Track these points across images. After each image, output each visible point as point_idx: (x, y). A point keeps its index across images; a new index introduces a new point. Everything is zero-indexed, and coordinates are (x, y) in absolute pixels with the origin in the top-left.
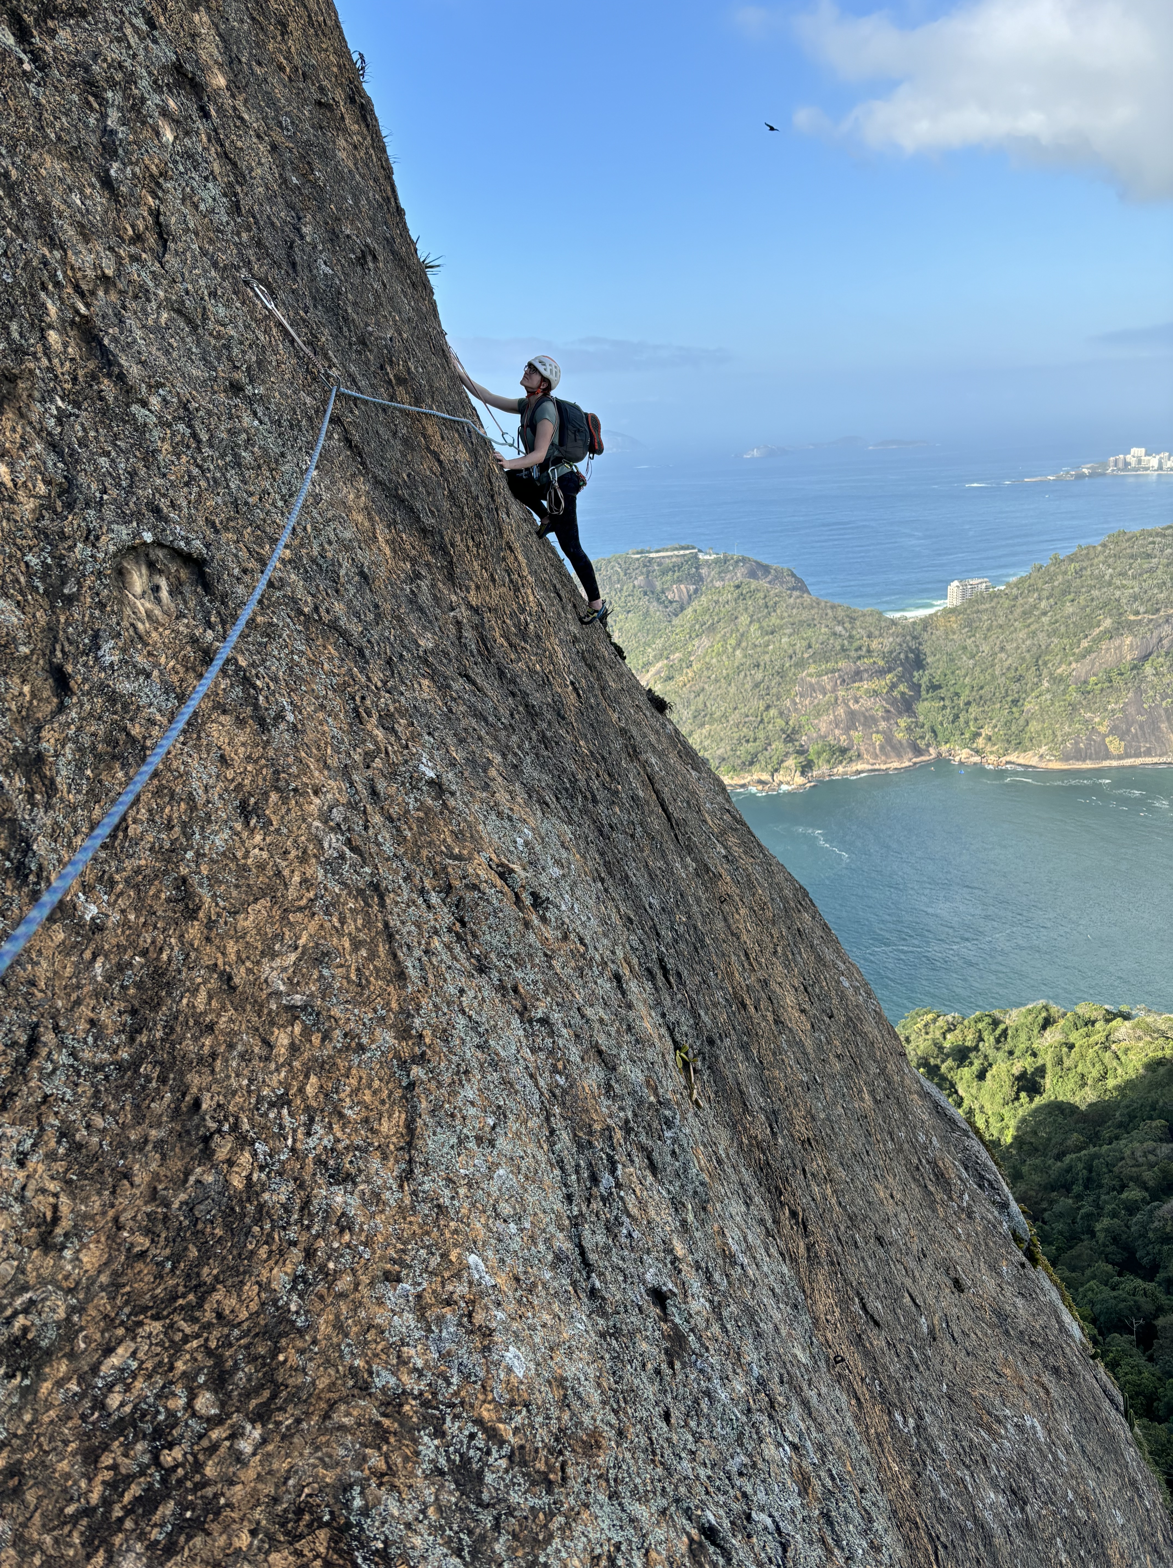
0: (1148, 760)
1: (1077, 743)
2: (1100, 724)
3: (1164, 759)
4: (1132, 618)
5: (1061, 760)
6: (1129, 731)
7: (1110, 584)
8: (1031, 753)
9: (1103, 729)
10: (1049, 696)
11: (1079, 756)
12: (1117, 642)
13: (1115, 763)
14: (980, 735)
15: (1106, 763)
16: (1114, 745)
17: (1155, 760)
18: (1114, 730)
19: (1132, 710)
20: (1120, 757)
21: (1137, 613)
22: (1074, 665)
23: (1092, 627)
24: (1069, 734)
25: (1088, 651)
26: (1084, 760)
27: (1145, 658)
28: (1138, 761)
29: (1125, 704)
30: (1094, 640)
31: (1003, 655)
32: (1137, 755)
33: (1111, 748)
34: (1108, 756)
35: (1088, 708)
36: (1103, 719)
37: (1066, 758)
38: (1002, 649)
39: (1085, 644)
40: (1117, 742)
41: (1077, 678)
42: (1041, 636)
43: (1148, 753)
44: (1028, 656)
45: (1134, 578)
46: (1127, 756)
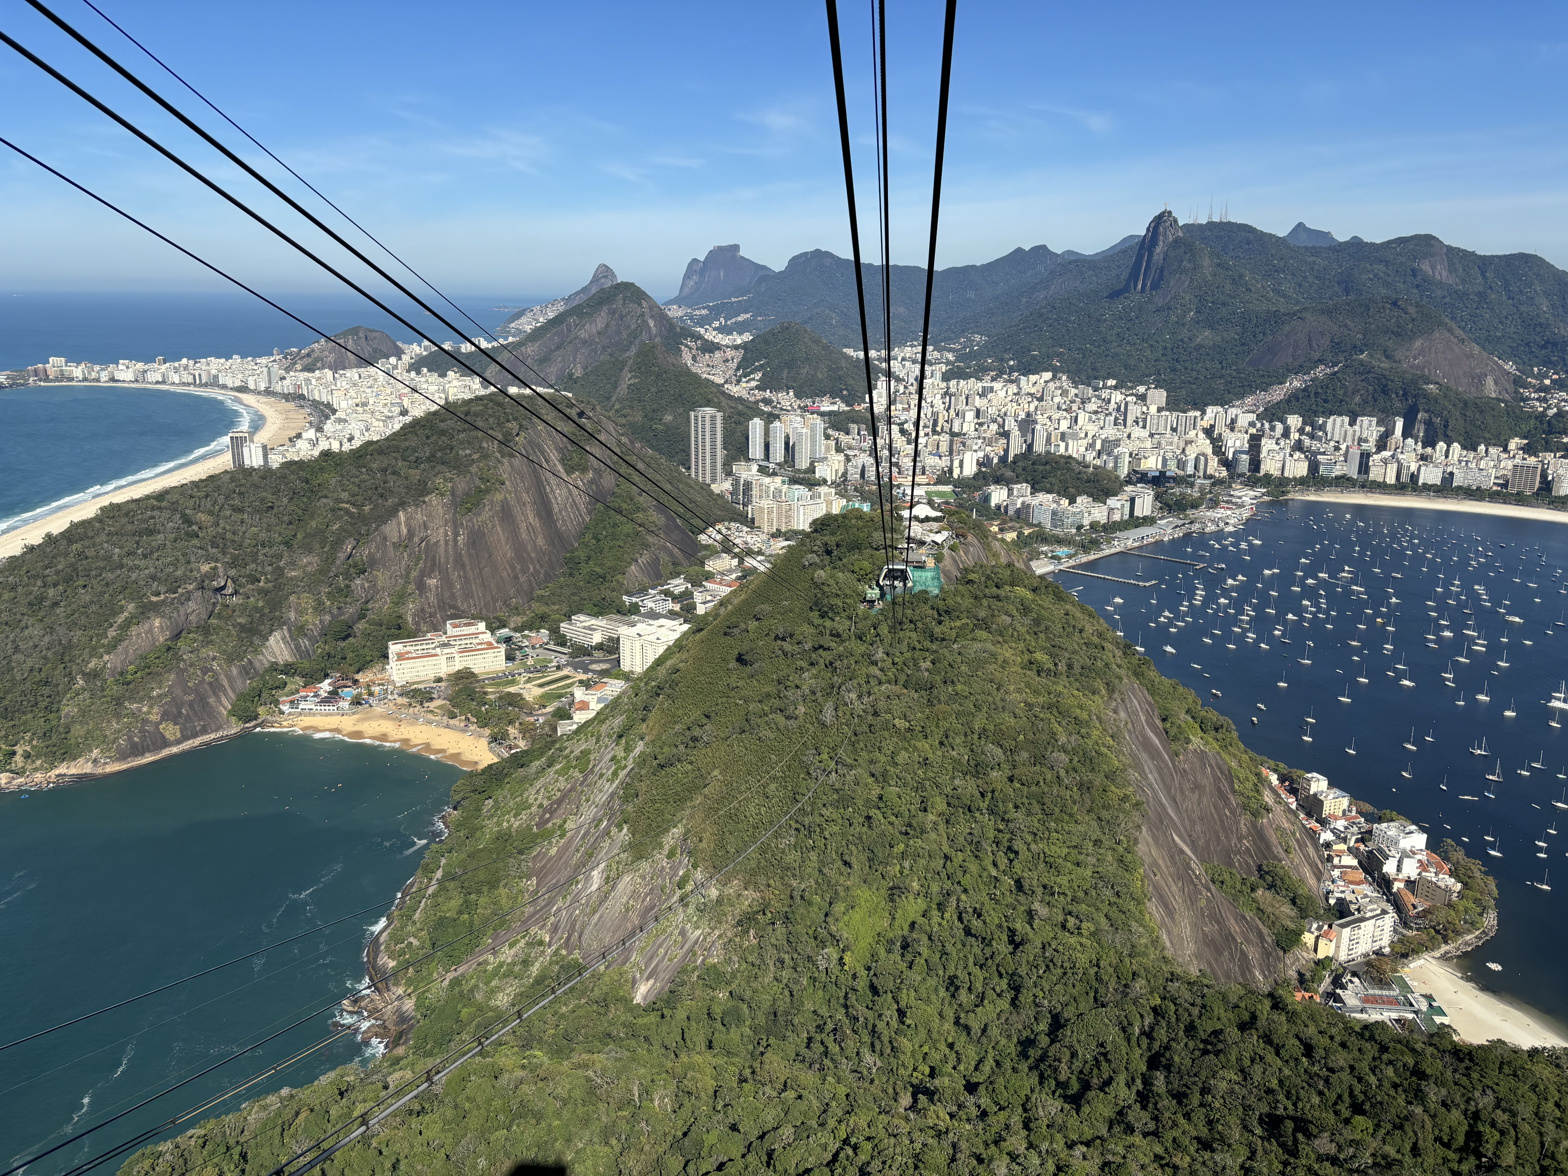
0: (206, 738)
1: (130, 738)
2: (149, 713)
3: (219, 734)
4: (154, 599)
5: (118, 760)
6: (180, 713)
7: (121, 566)
8: (81, 760)
9: (154, 718)
10: (87, 695)
11: (137, 750)
12: (147, 626)
13: (175, 750)
14: (14, 753)
15: (165, 752)
16: (170, 731)
17: (213, 736)
18: (165, 716)
19: (178, 691)
20: (178, 742)
21: (158, 594)
22: (106, 658)
23: (115, 614)
24: (120, 731)
25: (118, 640)
26: (142, 754)
27: (177, 636)
28: (197, 742)
29: (170, 687)
30: (120, 627)
31: (19, 657)
32: (195, 735)
33: (168, 735)
34: (166, 744)
35: (132, 699)
36: (151, 707)
37: (123, 756)
38: (17, 649)
39: (112, 633)
40: (171, 727)
41: (113, 670)
42: (61, 631)
43: (204, 731)
44: (50, 655)
45: (145, 556)
46: (185, 738)
